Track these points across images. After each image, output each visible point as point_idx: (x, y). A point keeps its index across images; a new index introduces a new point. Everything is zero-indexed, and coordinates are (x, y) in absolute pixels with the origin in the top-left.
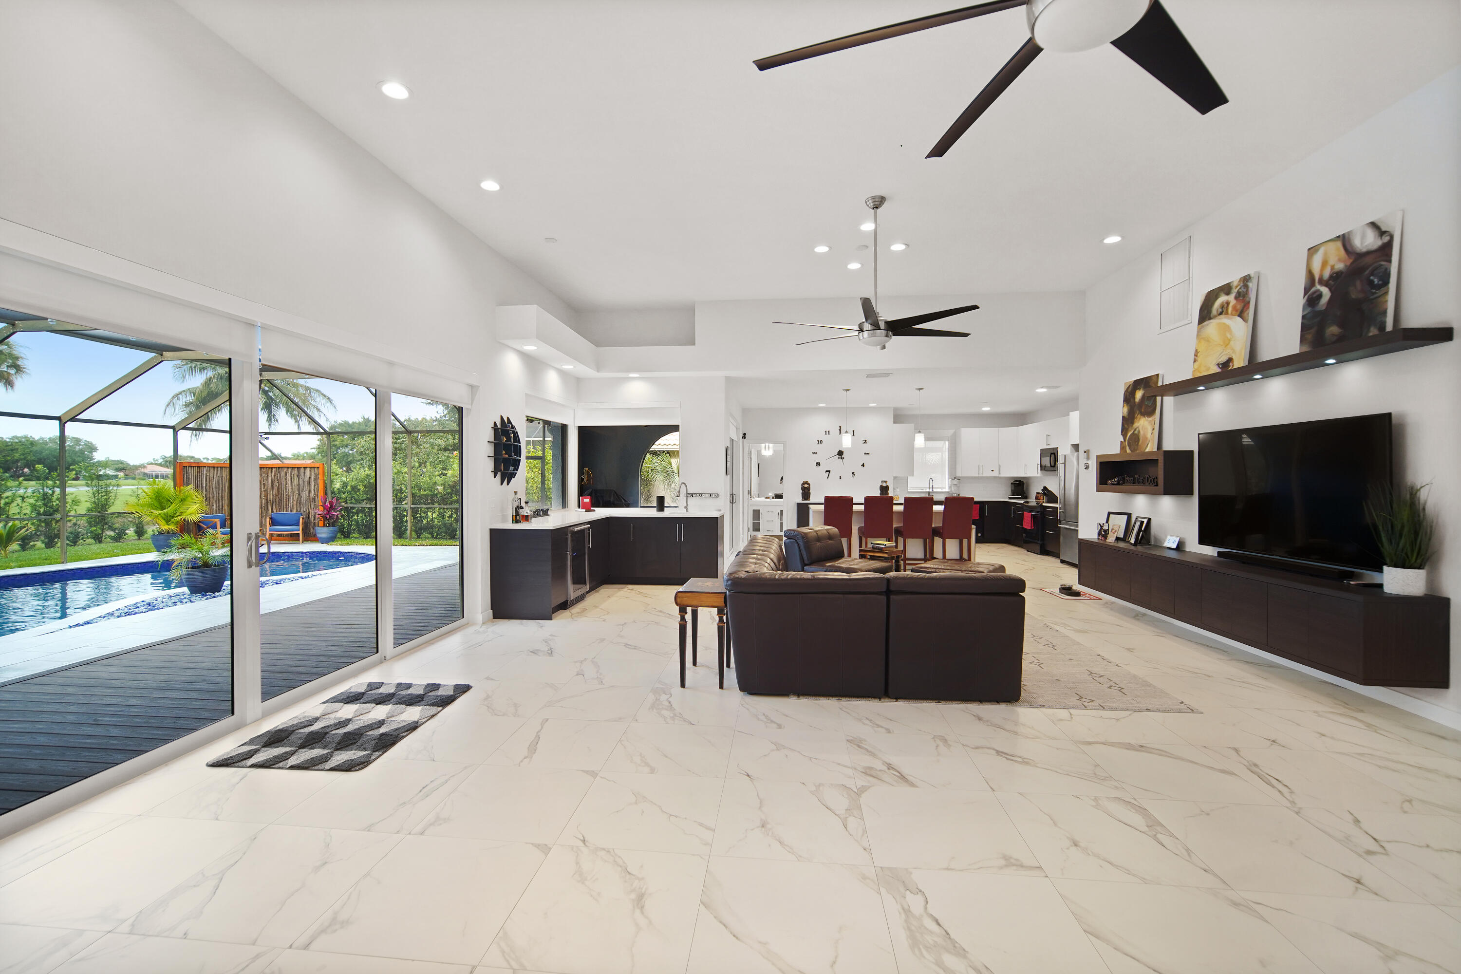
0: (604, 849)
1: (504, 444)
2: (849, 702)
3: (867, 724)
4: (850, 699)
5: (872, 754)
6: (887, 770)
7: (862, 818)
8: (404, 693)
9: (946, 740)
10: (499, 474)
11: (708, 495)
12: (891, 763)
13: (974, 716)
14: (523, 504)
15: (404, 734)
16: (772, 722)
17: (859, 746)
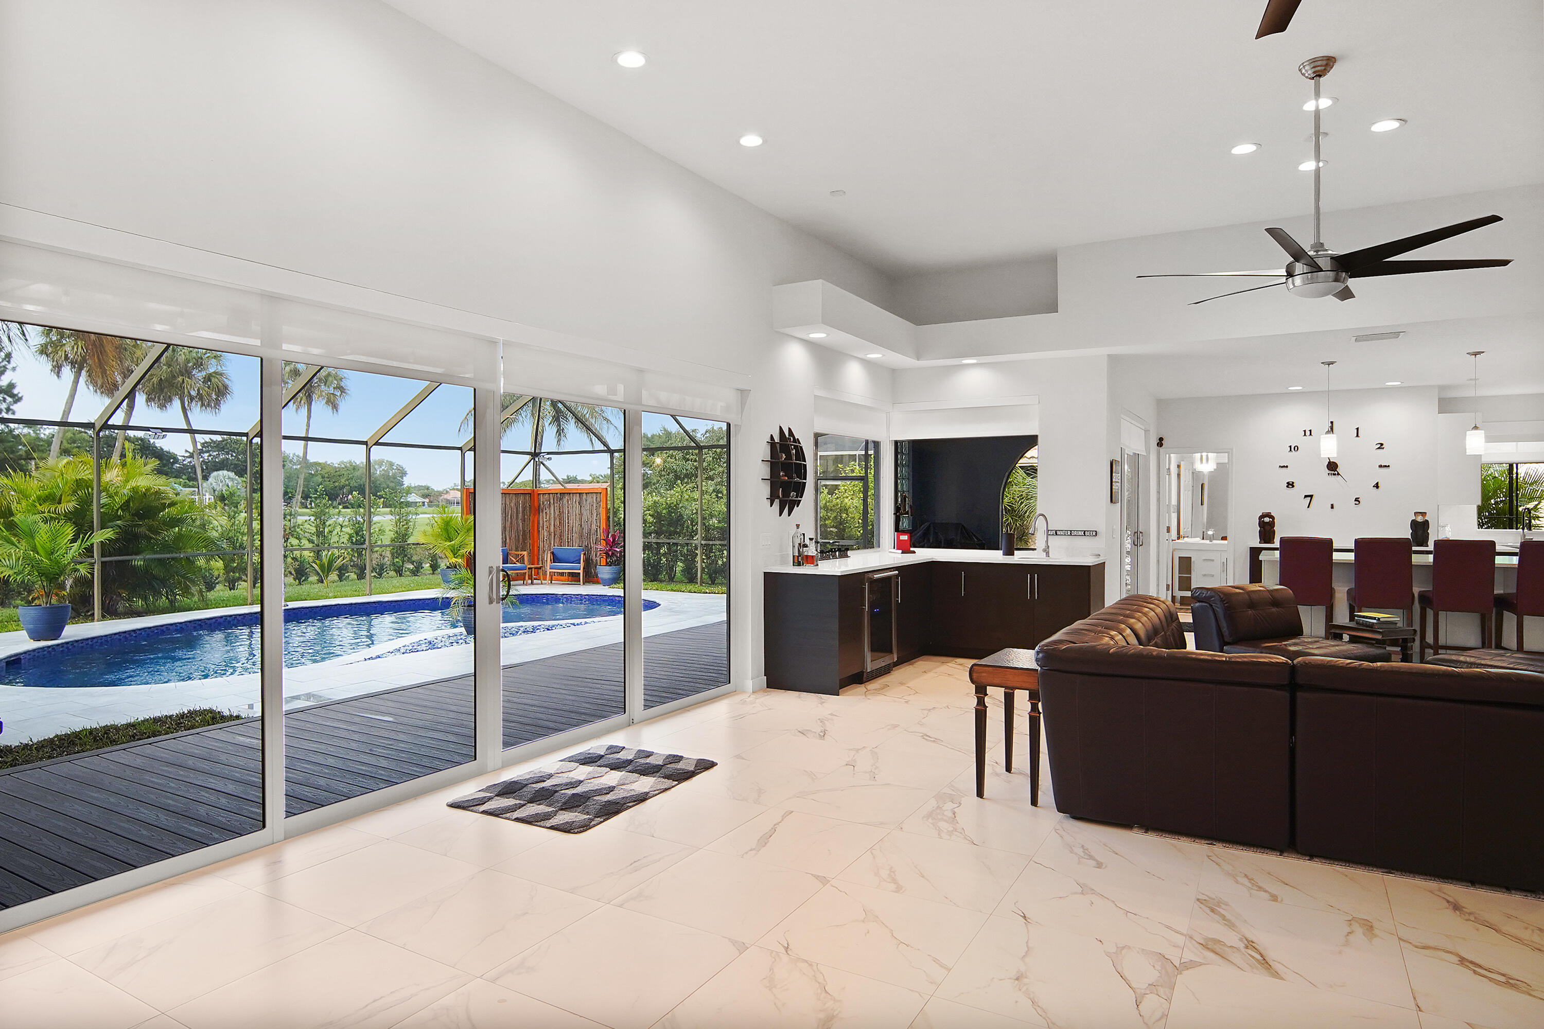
0: (806, 961)
1: (783, 463)
2: (1226, 850)
3: (1242, 884)
4: (1231, 846)
5: (1230, 925)
6: (1243, 950)
7: (1169, 1000)
8: (642, 761)
9: (1372, 927)
10: (777, 502)
11: (1080, 533)
12: (1254, 940)
13: (1448, 902)
14: (807, 542)
15: (630, 804)
16: (1091, 857)
17: (1212, 910)
